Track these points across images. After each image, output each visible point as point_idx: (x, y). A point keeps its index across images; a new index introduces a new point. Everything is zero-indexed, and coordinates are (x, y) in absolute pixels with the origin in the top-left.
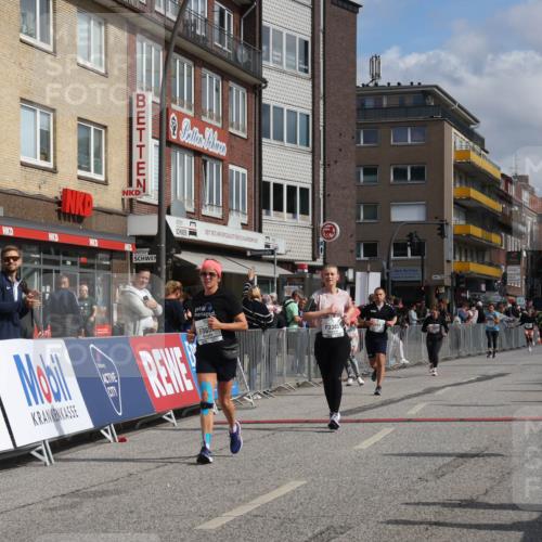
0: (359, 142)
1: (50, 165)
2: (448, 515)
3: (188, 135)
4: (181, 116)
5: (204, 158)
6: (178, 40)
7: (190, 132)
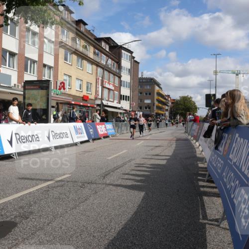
1: (81, 90)
2: (153, 157)
4: (106, 82)
5: (110, 90)
6: (105, 68)
7: (107, 85)
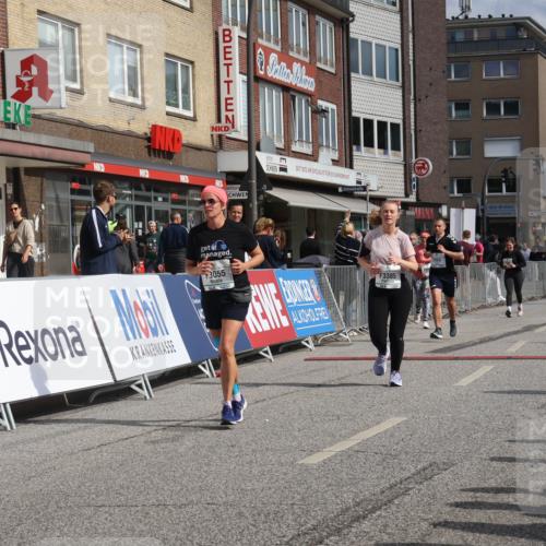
0: (450, 76)
3: (276, 70)
4: (268, 51)
5: (292, 93)
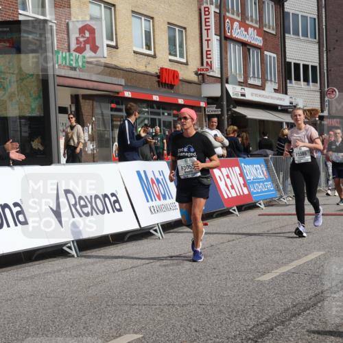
1: (151, 53)
3: (238, 32)
4: (233, 21)
5: (248, 47)
7: (239, 30)
